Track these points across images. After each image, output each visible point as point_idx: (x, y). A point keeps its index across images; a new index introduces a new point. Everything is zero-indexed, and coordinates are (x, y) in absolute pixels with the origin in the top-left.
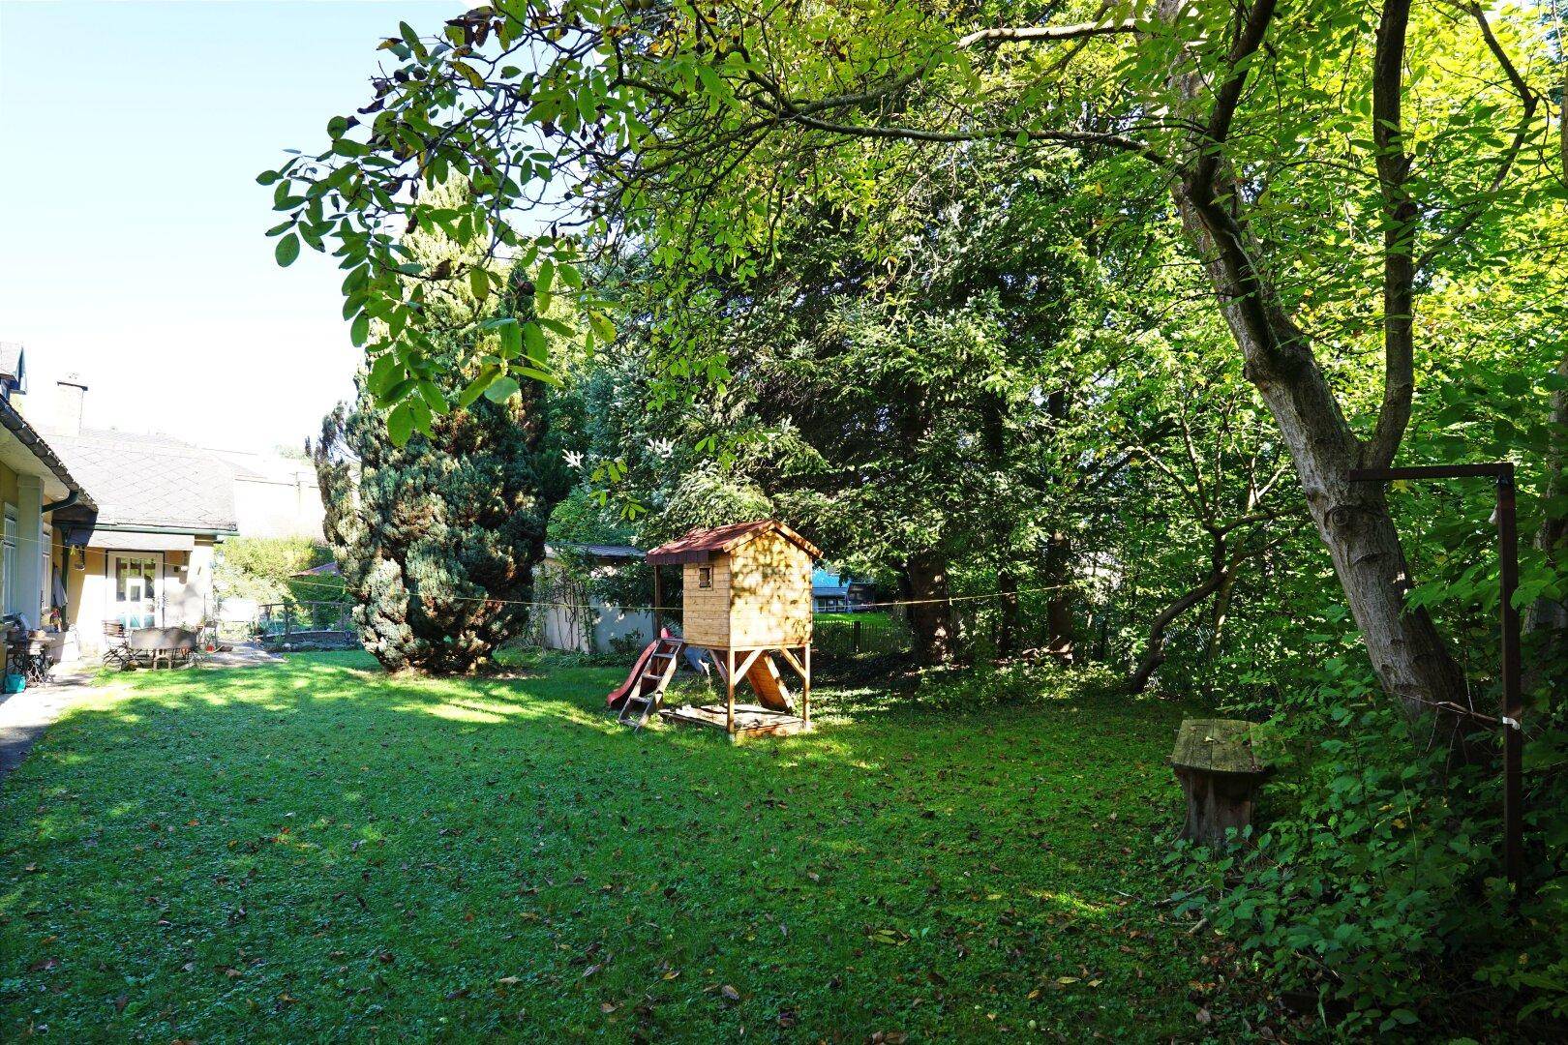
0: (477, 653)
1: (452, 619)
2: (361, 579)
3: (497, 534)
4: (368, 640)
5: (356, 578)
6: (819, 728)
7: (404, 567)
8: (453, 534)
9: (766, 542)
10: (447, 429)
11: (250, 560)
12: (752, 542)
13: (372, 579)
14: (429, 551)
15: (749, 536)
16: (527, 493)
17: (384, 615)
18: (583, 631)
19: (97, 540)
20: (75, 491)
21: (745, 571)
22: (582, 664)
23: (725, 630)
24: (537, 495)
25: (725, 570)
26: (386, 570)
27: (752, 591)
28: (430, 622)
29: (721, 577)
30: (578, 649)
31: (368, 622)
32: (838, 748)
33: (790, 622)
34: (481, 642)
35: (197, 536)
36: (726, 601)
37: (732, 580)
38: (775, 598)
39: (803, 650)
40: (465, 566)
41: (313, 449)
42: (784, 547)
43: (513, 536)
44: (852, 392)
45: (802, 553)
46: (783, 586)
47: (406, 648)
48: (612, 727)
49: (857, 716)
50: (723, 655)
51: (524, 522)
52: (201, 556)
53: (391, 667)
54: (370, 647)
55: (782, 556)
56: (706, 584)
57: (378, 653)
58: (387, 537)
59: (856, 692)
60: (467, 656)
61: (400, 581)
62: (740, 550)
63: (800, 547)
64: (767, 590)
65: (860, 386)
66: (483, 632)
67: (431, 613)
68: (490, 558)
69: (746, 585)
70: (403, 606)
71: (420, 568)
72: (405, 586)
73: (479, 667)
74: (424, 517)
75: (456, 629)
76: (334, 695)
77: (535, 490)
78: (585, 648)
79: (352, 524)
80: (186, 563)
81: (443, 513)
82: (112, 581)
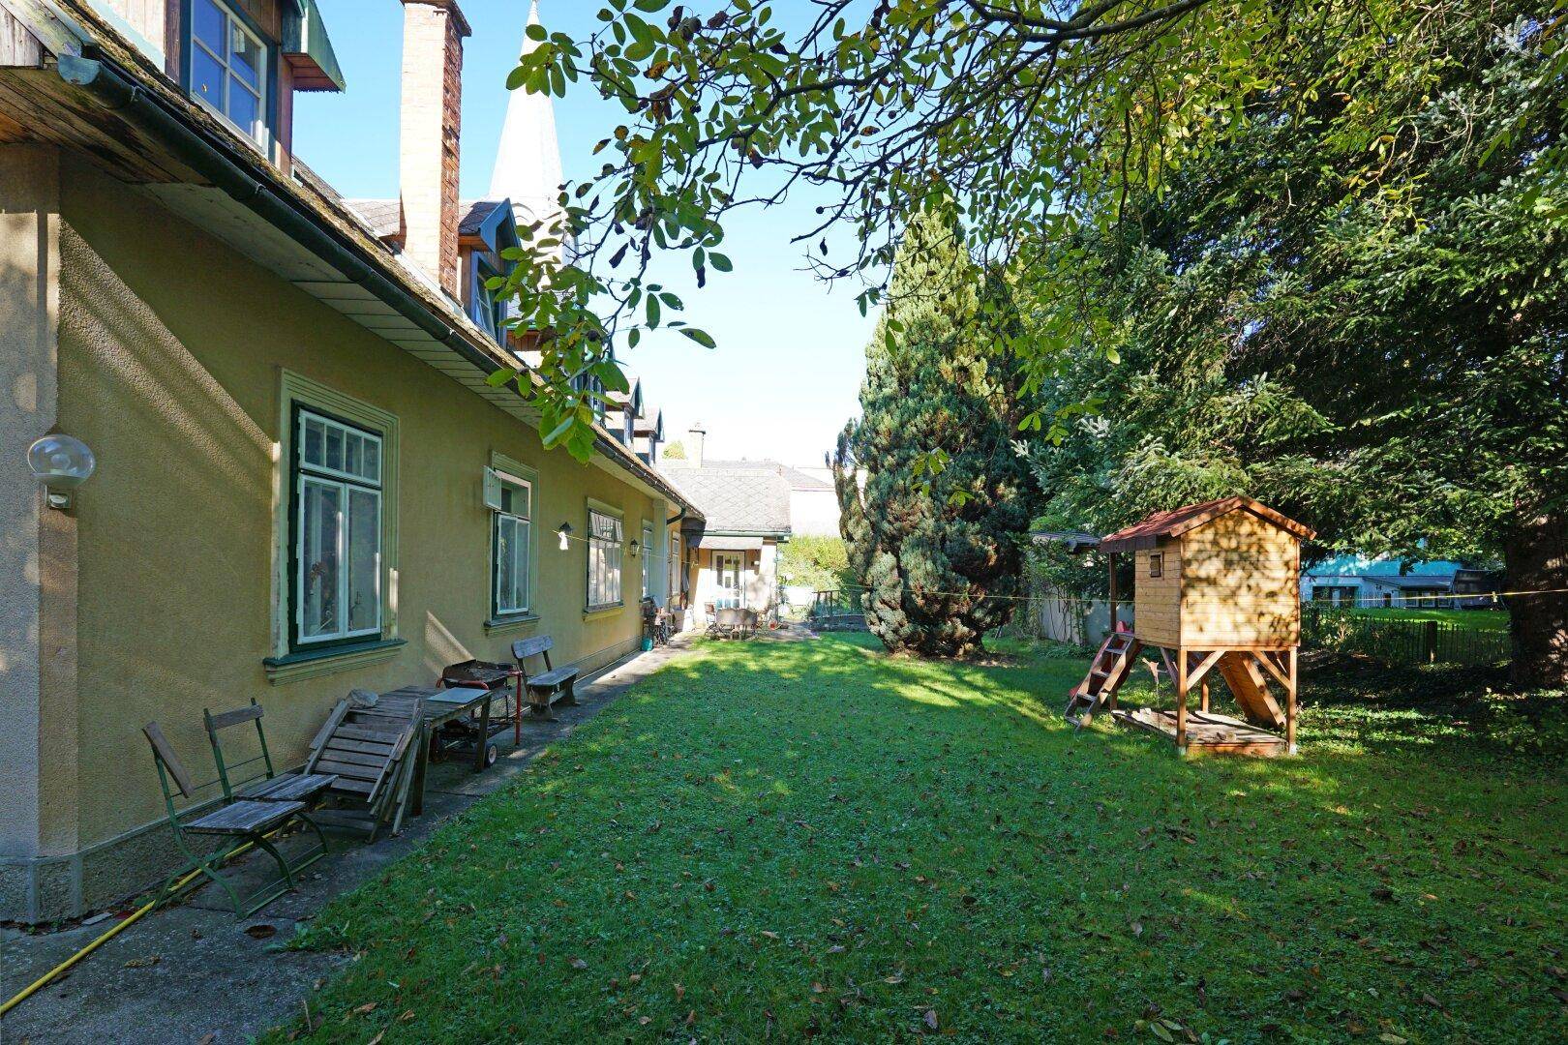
0: (962, 640)
1: (938, 606)
2: (866, 570)
3: (977, 526)
4: (872, 623)
5: (862, 569)
6: (1308, 754)
7: (899, 560)
8: (939, 528)
9: (1230, 523)
10: (932, 432)
11: (817, 555)
12: (1210, 524)
13: (874, 570)
14: (919, 543)
15: (1205, 517)
16: (1009, 484)
17: (883, 602)
18: (1074, 622)
19: (706, 543)
20: (686, 507)
21: (1201, 557)
22: (1071, 655)
23: (1175, 625)
24: (1019, 487)
25: (1175, 557)
26: (885, 560)
27: (1211, 582)
28: (919, 609)
29: (1172, 565)
30: (1070, 640)
31: (871, 608)
32: (1318, 782)
33: (1268, 619)
34: (966, 629)
35: (765, 538)
36: (1177, 592)
37: (1183, 569)
38: (1244, 590)
39: (1285, 656)
40: (949, 557)
41: (832, 460)
42: (1257, 528)
43: (994, 528)
44: (1360, 325)
45: (1284, 536)
46: (1256, 574)
47: (902, 631)
48: (1056, 723)
49: (1375, 747)
50: (1174, 654)
51: (1004, 513)
52: (768, 553)
53: (891, 649)
54: (874, 629)
55: (1254, 539)
56: (1157, 573)
57: (880, 635)
58: (885, 533)
59: (1395, 715)
60: (955, 643)
61: (896, 572)
62: (1193, 535)
63: (1280, 527)
64: (1232, 579)
65: (1371, 314)
66: (967, 620)
67: (920, 601)
68: (971, 550)
69: (1202, 573)
70: (898, 594)
71: (910, 559)
72: (900, 575)
73: (966, 652)
74: (914, 514)
75: (944, 615)
76: (837, 669)
77: (1016, 481)
78: (1077, 640)
79: (858, 523)
80: (759, 559)
81: (929, 509)
82: (715, 573)
